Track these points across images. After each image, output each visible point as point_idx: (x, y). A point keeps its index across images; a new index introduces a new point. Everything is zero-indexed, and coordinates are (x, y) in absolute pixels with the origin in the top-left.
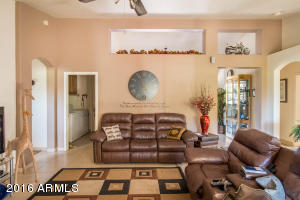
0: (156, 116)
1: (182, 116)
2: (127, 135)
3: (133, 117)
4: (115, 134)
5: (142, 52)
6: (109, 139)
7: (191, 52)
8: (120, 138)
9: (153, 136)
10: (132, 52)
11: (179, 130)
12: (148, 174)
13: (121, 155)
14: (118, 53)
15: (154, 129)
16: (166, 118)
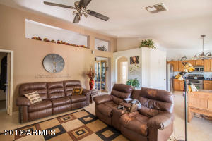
0: (64, 82)
1: (79, 82)
2: (45, 97)
3: (48, 84)
4: (36, 98)
5: (53, 41)
6: (32, 103)
7: (82, 46)
8: (41, 100)
9: (63, 95)
10: (46, 40)
11: (80, 89)
12: (69, 118)
13: (45, 111)
14: (33, 39)
15: (63, 90)
16: (71, 83)
